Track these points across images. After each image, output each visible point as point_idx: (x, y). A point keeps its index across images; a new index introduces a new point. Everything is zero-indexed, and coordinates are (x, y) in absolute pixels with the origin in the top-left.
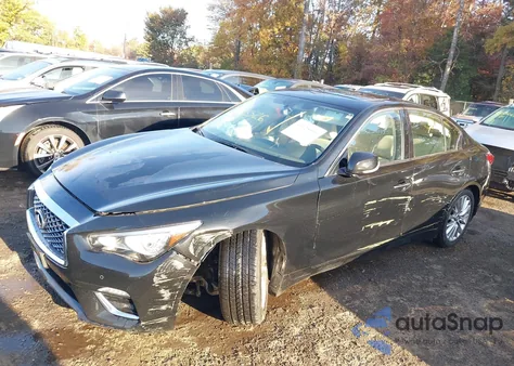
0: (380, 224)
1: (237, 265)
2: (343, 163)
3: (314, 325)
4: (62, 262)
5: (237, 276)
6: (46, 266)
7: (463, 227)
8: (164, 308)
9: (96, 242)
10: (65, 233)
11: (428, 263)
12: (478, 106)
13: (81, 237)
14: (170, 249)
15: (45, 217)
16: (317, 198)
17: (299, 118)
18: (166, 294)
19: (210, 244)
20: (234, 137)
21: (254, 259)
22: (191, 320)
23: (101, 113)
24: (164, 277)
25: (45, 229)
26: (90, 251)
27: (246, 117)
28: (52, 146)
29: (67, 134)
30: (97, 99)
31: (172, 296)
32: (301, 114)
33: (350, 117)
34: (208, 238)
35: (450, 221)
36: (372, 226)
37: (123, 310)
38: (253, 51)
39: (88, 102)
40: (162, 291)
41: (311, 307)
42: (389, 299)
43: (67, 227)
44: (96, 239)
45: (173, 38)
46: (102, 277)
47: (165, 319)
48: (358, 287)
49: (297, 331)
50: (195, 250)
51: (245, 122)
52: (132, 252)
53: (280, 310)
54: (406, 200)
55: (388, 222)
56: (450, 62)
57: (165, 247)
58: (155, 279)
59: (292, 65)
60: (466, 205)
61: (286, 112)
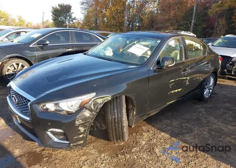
0: (176, 91)
1: (114, 113)
2: (158, 63)
3: (151, 139)
4: (28, 119)
5: (115, 118)
6: (19, 122)
7: (211, 91)
8: (81, 136)
9: (45, 107)
10: (29, 104)
11: (198, 108)
12: (207, 40)
13: (37, 105)
14: (82, 107)
15: (17, 98)
16: (148, 79)
17: (134, 44)
18: (82, 129)
19: (101, 104)
20: (104, 55)
21: (122, 110)
22: (93, 142)
23: (37, 51)
24: (80, 121)
25: (18, 104)
26: (42, 112)
27: (110, 45)
28: (15, 68)
29: (21, 62)
30: (34, 45)
31: (85, 130)
32: (135, 42)
33: (159, 41)
34: (100, 101)
35: (205, 88)
36: (173, 92)
37: (61, 139)
38: (104, 22)
39: (31, 46)
40: (80, 128)
41: (149, 131)
42: (184, 125)
43: (29, 101)
44: (45, 105)
45: (66, 18)
46: (49, 124)
47: (82, 142)
48: (168, 121)
49: (144, 143)
50: (94, 107)
51: (109, 48)
52: (63, 110)
53: (134, 134)
54: (187, 79)
55: (180, 90)
56: (193, 21)
57: (79, 107)
58: (76, 122)
59: (122, 27)
60: (212, 80)
61: (128, 42)
